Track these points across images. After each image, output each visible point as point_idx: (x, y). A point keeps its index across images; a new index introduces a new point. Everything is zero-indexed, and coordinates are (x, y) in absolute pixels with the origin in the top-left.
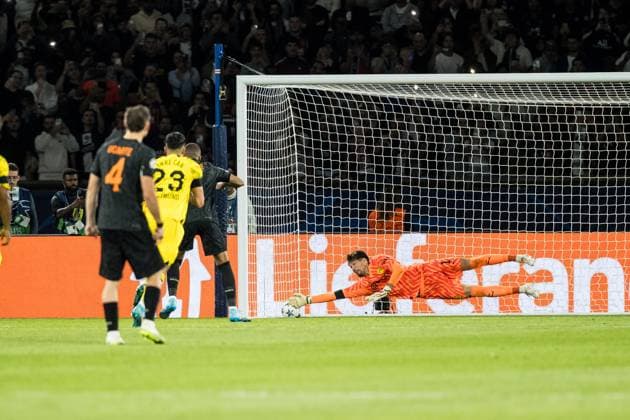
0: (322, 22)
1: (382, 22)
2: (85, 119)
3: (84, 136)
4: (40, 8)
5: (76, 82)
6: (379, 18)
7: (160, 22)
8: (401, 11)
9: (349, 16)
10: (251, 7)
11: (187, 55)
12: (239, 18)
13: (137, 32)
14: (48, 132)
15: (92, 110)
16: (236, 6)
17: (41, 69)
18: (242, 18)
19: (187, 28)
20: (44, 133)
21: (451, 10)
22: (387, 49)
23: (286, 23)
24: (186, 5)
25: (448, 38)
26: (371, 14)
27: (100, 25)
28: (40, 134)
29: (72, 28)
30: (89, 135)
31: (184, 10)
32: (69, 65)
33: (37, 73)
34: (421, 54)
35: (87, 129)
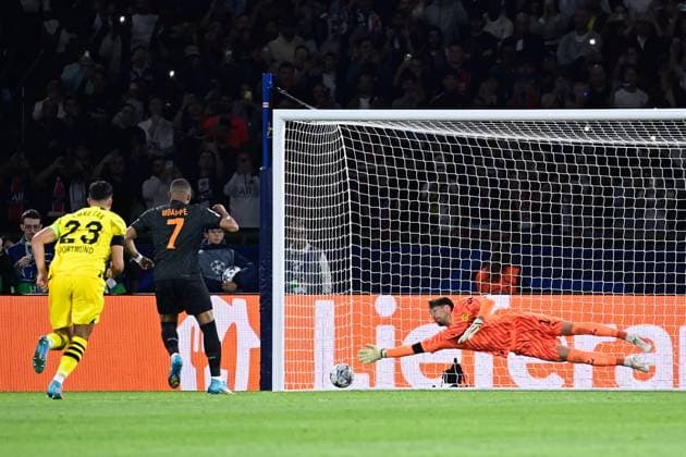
0: (488, 52)
1: (558, 53)
2: (202, 162)
3: (200, 181)
4: (160, 32)
5: (196, 118)
6: (554, 48)
7: (301, 50)
8: (580, 39)
9: (520, 45)
10: (406, 33)
11: (328, 90)
12: (392, 46)
13: (274, 61)
14: (157, 176)
15: (209, 151)
16: (390, 32)
17: (155, 103)
18: (397, 46)
19: (329, 57)
20: (153, 177)
21: (639, 39)
22: (560, 84)
23: (447, 52)
24: (333, 31)
25: (630, 71)
26: (547, 43)
27: (229, 53)
28: (149, 178)
29: (195, 55)
30: (207, 180)
31: (331, 36)
32: (188, 98)
33: (151, 107)
34: (600, 90)
35: (204, 173)
